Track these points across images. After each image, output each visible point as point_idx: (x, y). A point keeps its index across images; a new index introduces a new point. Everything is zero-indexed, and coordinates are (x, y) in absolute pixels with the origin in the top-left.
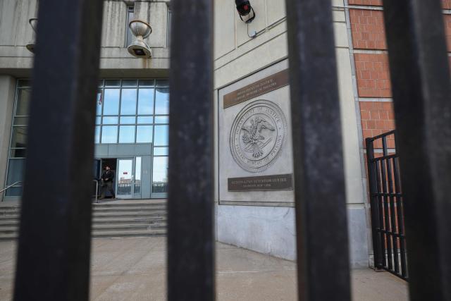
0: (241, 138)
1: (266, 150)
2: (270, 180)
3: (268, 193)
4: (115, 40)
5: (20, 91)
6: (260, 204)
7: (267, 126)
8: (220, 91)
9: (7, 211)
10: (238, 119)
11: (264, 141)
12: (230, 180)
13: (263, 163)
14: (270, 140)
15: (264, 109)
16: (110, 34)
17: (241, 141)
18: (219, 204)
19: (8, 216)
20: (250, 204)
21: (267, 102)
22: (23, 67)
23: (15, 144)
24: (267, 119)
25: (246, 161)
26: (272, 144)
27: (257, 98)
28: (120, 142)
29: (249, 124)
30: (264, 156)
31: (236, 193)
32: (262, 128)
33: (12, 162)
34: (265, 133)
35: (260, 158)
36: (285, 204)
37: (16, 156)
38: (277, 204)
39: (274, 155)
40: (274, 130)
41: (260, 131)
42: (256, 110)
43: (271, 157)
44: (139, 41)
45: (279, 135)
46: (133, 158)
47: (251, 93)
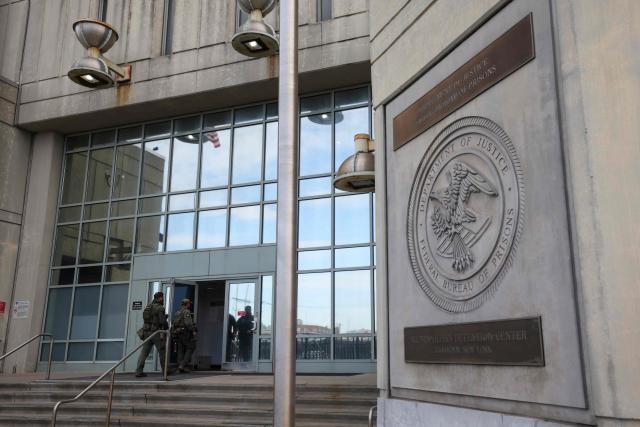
0: (429, 220)
1: (481, 251)
2: (489, 336)
3: (488, 371)
4: (216, 29)
5: (69, 157)
6: (472, 402)
7: (480, 185)
8: (388, 107)
9: (18, 392)
10: (422, 172)
11: (475, 227)
12: (409, 333)
13: (476, 285)
14: (488, 224)
15: (474, 141)
16: (208, 19)
17: (430, 228)
18: (390, 396)
19: (18, 402)
20: (450, 400)
21: (478, 122)
22: (70, 113)
23: (59, 261)
24: (480, 167)
25: (440, 282)
26: (493, 232)
27: (458, 115)
28: (231, 244)
29: (443, 184)
30: (477, 266)
31: (421, 368)
32: (469, 193)
33: (54, 294)
34: (478, 205)
35: (469, 273)
36: (527, 407)
37: (60, 284)
38: (508, 407)
39: (499, 263)
40: (495, 195)
41: (466, 201)
42: (458, 147)
43: (492, 269)
44: (253, 22)
45: (509, 206)
46: (256, 278)
47: (446, 103)
